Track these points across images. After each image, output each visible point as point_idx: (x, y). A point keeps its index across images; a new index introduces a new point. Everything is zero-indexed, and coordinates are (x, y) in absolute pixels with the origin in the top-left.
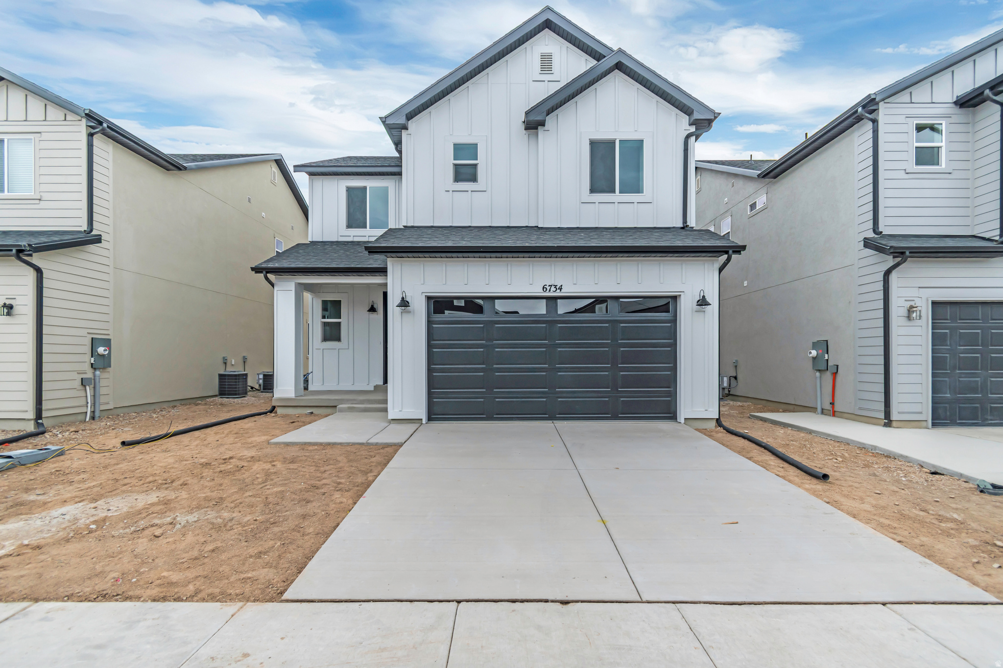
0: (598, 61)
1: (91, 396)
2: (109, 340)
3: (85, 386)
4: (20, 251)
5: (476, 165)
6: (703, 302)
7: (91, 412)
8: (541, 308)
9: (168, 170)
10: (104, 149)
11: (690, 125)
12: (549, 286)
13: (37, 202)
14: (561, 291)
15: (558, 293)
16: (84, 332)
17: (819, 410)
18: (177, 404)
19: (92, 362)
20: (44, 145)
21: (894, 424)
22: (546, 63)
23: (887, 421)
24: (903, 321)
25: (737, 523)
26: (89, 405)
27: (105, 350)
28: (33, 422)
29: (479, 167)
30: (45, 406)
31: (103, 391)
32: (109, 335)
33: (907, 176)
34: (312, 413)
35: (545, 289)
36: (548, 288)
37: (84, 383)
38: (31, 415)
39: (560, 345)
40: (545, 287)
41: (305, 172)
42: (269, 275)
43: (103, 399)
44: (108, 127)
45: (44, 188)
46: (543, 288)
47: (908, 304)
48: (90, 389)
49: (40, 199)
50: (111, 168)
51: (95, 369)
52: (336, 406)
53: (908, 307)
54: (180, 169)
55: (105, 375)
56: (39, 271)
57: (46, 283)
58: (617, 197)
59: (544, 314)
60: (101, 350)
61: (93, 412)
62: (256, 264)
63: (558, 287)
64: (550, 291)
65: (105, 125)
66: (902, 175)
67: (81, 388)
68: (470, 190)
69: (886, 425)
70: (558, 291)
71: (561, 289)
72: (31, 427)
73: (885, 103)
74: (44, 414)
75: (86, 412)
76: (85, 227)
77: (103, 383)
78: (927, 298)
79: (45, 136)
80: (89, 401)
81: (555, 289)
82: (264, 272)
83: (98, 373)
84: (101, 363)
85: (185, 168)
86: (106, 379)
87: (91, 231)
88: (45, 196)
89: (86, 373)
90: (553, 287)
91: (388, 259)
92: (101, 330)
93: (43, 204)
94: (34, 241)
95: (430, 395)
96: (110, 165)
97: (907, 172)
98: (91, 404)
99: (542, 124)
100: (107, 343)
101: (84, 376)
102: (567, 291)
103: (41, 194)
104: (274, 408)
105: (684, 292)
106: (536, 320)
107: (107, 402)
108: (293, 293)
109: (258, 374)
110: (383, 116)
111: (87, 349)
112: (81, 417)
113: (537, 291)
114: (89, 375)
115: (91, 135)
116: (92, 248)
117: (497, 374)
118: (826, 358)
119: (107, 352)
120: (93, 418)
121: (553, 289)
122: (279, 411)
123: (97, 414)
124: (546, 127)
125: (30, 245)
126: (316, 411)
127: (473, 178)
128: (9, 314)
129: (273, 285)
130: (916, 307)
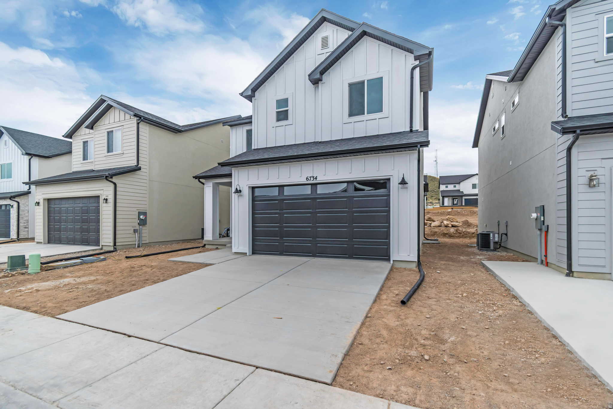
0: (352, 32)
1: (138, 237)
2: (146, 213)
3: (135, 233)
4: (106, 177)
5: (287, 110)
6: (403, 182)
7: (138, 244)
8: (308, 190)
9: (176, 133)
10: (145, 129)
11: (415, 60)
12: (310, 177)
13: (122, 155)
14: (316, 180)
15: (315, 181)
16: (135, 209)
17: (539, 260)
18: (181, 242)
19: (138, 222)
20: (125, 130)
21: (575, 274)
22: (325, 42)
23: (568, 272)
24: (585, 188)
25: (282, 318)
26: (137, 241)
27: (143, 217)
28: (113, 247)
29: (289, 111)
30: (117, 241)
31: (143, 235)
32: (146, 210)
33: (597, 65)
34: (217, 248)
35: (307, 179)
36: (309, 178)
37: (135, 231)
38: (112, 244)
39: (319, 213)
40: (308, 178)
41: (228, 125)
42: (200, 180)
43: (144, 239)
44: (144, 118)
45: (124, 148)
46: (307, 178)
47: (589, 174)
48: (137, 234)
49: (123, 154)
50: (148, 136)
51: (140, 225)
52: (226, 245)
53: (589, 176)
54: (181, 132)
55: (144, 228)
56: (115, 184)
57: (118, 189)
58: (366, 116)
59: (310, 194)
60: (141, 217)
61: (139, 244)
62: (196, 175)
63: (314, 178)
64: (310, 180)
65: (142, 118)
66: (592, 64)
67: (133, 233)
68: (284, 125)
69: (568, 275)
70: (315, 180)
71: (316, 179)
72: (112, 249)
73: (572, 8)
74: (117, 244)
75: (136, 244)
76: (136, 164)
77: (143, 231)
78: (611, 168)
79: (125, 127)
80: (137, 239)
81: (313, 179)
82: (198, 178)
83: (141, 227)
84: (143, 223)
85: (183, 131)
86: (145, 230)
87: (138, 165)
88: (125, 152)
89: (136, 227)
90: (312, 178)
91: (232, 168)
92: (143, 208)
93: (124, 156)
94: (110, 172)
95: (254, 240)
96: (147, 135)
97: (596, 61)
98: (138, 240)
99: (321, 80)
100: (145, 214)
101: (135, 228)
102: (320, 179)
103: (124, 151)
104: (205, 245)
105: (392, 176)
106: (305, 198)
107: (146, 240)
108: (211, 188)
109: (225, 229)
110: (241, 92)
111: (137, 217)
112: (133, 246)
113: (303, 180)
114: (137, 227)
115: (138, 124)
116: (138, 172)
117: (285, 229)
118: (542, 219)
119: (144, 218)
120: (139, 247)
121: (312, 179)
122: (207, 246)
123: (140, 245)
124: (323, 82)
125: (109, 174)
126: (219, 247)
127: (286, 118)
128: (106, 203)
129: (203, 184)
130: (595, 176)
